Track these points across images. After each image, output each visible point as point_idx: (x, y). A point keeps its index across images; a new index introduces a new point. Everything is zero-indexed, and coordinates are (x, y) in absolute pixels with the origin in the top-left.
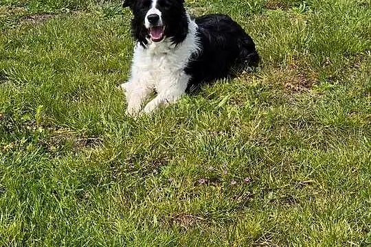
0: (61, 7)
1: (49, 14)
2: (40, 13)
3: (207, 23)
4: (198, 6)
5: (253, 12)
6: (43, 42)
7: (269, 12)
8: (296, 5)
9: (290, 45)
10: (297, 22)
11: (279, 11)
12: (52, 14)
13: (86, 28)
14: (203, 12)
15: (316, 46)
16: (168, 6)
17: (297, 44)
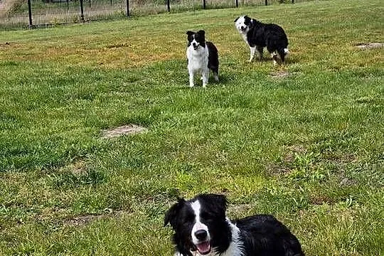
0: (104, 208)
1: (91, 214)
2: (83, 214)
3: (251, 225)
4: (243, 203)
5: (299, 208)
6: (85, 246)
7: (316, 208)
8: (342, 200)
9: (337, 244)
10: (343, 219)
11: (326, 205)
12: (95, 215)
13: (128, 230)
14: (248, 209)
15: (363, 244)
16: (212, 217)
17: (344, 242)
